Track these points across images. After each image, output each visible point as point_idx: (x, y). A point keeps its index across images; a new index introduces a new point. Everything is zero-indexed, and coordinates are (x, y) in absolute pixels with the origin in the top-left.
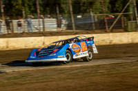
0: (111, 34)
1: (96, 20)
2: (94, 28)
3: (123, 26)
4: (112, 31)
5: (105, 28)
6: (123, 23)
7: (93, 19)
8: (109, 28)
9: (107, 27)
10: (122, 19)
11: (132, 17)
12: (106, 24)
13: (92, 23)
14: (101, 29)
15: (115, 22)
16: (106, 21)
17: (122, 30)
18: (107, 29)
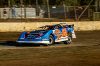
0: (79, 22)
1: (68, 10)
2: (66, 17)
3: (89, 17)
4: (80, 20)
5: (75, 17)
6: (89, 14)
7: (65, 10)
8: (78, 17)
10: (89, 11)
11: (97, 9)
12: (76, 14)
13: (64, 13)
14: (71, 18)
15: (83, 13)
16: (75, 12)
17: (88, 19)
18: (76, 18)
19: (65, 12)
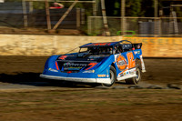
0: (56, 37)
1: (31, 9)
2: (26, 24)
3: (78, 25)
4: (57, 33)
5: (46, 26)
6: (78, 19)
7: (24, 8)
8: (53, 26)
9: (49, 23)
10: (78, 11)
11: (95, 9)
12: (48, 19)
13: (23, 15)
14: (38, 26)
15: (64, 16)
16: (48, 13)
17: (75, 31)
18: (49, 27)
19: (25, 12)
